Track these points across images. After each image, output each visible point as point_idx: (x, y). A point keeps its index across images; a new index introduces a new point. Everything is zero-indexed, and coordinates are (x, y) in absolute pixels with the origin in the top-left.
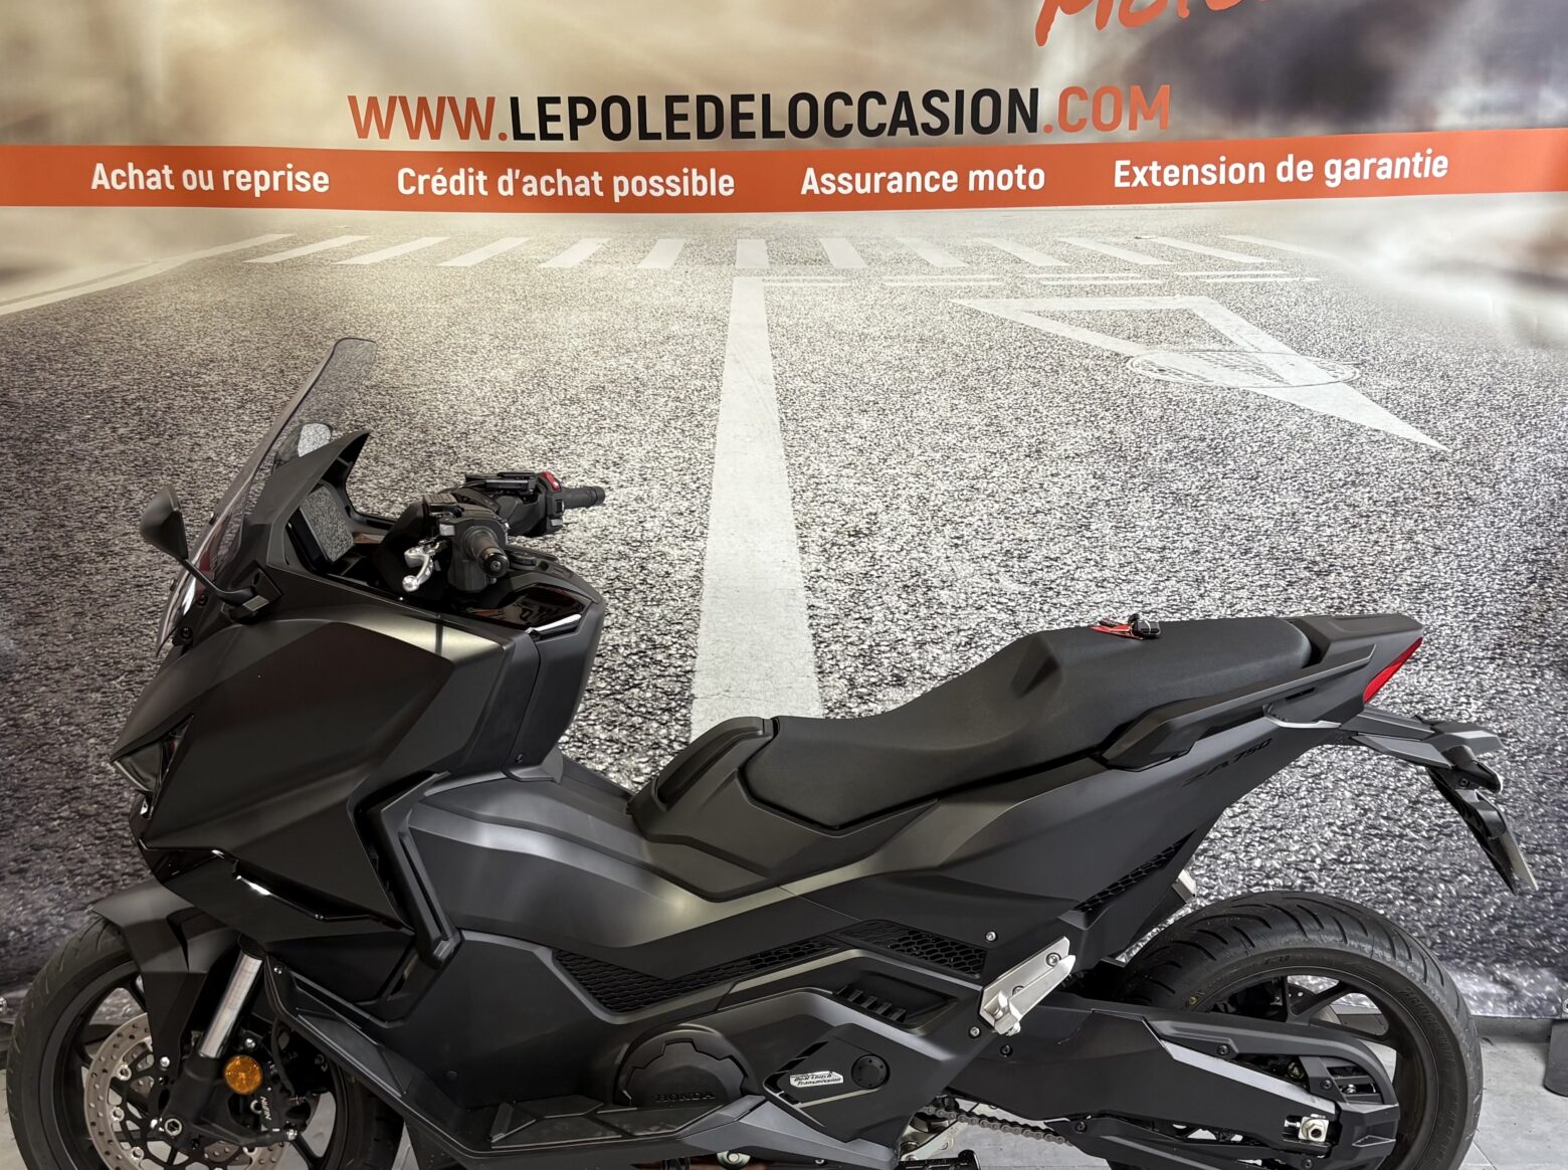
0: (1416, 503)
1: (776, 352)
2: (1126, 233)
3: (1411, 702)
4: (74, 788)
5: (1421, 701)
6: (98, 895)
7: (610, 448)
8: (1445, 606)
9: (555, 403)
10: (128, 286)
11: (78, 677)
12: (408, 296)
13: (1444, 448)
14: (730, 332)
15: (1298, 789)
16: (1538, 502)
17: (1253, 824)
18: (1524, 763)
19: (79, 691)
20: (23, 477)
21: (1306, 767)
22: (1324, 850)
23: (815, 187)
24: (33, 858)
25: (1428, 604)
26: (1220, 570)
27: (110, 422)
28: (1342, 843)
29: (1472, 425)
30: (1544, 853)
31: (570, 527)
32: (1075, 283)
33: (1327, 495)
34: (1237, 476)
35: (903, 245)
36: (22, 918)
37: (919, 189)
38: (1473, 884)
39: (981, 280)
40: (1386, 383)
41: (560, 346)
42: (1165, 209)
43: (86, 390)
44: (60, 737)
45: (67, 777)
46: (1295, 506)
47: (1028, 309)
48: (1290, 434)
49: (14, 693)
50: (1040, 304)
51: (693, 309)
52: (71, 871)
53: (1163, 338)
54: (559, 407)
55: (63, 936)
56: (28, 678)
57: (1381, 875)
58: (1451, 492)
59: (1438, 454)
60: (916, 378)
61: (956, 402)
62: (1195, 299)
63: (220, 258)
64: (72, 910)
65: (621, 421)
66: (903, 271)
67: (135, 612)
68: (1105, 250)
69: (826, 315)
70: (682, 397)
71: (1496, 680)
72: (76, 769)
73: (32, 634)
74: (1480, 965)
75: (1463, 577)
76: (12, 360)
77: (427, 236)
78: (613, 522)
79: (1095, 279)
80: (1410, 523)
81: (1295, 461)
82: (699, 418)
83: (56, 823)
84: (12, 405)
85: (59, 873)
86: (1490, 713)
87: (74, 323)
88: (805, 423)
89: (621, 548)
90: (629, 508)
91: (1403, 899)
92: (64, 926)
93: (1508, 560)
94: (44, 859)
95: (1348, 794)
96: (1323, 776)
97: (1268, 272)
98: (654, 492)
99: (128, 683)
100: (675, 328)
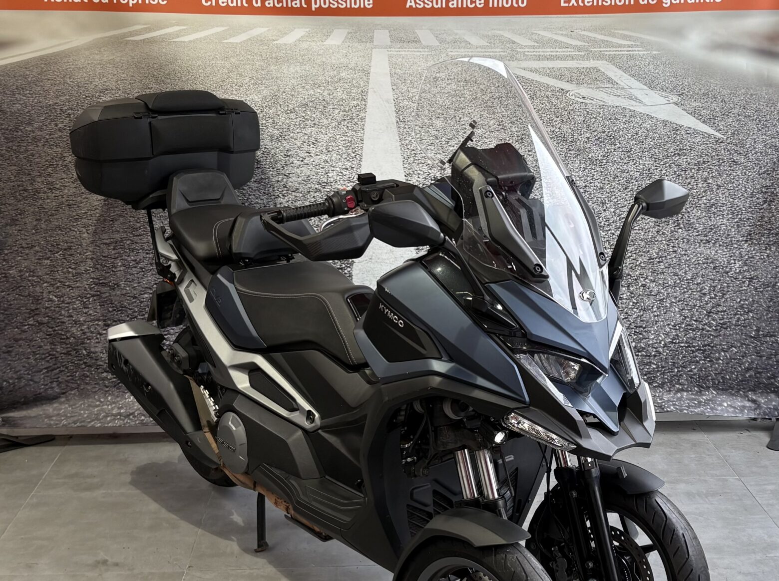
0: (709, 164)
1: (394, 87)
2: (567, 29)
3: (707, 263)
4: (36, 309)
5: (712, 262)
6: (47, 365)
7: (310, 136)
8: (723, 215)
9: (282, 112)
10: (63, 52)
11: (38, 252)
12: (207, 57)
13: (723, 136)
14: (371, 77)
15: (652, 307)
16: (767, 163)
17: (630, 324)
18: (761, 292)
19: (39, 259)
20: (9, 149)
21: (656, 295)
22: (665, 337)
23: (413, 4)
24: (15, 345)
25: (714, 213)
26: (614, 197)
27: (54, 121)
28: (674, 333)
29: (736, 125)
30: (771, 336)
31: (291, 175)
32: (542, 54)
33: (666, 160)
34: (621, 150)
35: (456, 34)
36: (10, 375)
37: (465, 6)
38: (738, 352)
39: (496, 52)
40: (694, 104)
41: (285, 83)
42: (585, 17)
43: (41, 105)
44: (29, 283)
45: (32, 303)
46: (650, 165)
47: (519, 66)
48: (647, 129)
49: (4, 260)
50: (525, 64)
51: (352, 65)
52: (34, 352)
53: (584, 81)
54: (284, 114)
55: (30, 385)
56: (12, 253)
57: (693, 349)
58: (725, 158)
59: (719, 139)
60: (463, 101)
61: (482, 113)
62: (600, 62)
63: (111, 37)
64: (35, 372)
65: (316, 121)
66: (457, 47)
67: (68, 218)
68: (556, 37)
69: (419, 68)
70: (347, 109)
71: (748, 251)
72: (37, 300)
73: (13, 230)
74: (741, 392)
75: (731, 200)
76: (3, 89)
77: (217, 27)
78: (313, 173)
79: (552, 52)
80: (706, 173)
81: (649, 143)
82: (356, 120)
83: (26, 327)
84: (4, 112)
85: (28, 353)
86: (746, 268)
87: (35, 70)
88: (409, 123)
89: (317, 186)
90: (321, 166)
91: (704, 360)
92: (31, 380)
93: (753, 192)
94: (20, 346)
95: (677, 309)
96: (665, 300)
97: (635, 49)
98: (333, 158)
99: (64, 255)
100: (343, 74)
